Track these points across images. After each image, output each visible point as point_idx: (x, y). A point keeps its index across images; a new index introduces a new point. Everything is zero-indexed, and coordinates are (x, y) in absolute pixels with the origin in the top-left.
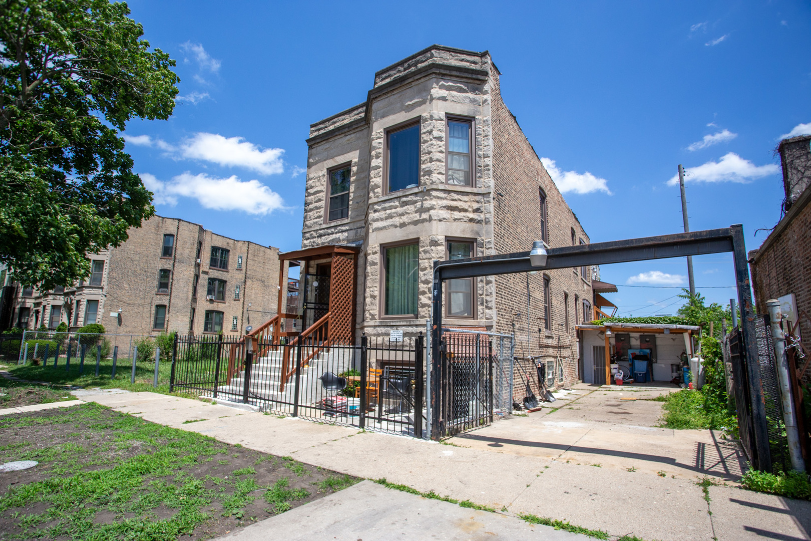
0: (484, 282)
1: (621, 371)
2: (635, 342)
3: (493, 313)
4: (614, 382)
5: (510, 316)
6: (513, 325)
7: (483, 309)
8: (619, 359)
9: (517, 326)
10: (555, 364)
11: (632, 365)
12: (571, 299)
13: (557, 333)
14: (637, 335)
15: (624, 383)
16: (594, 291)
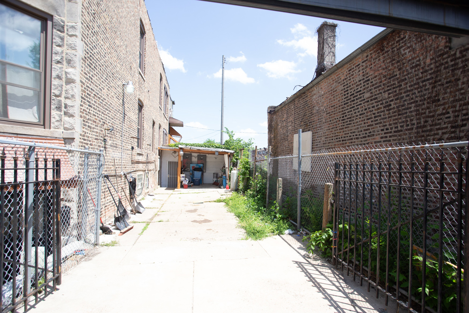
0: (64, 79)
1: (187, 179)
2: (195, 159)
3: (76, 122)
4: (182, 186)
5: (101, 130)
6: (105, 141)
7: (60, 116)
8: (184, 170)
9: (109, 142)
10: (143, 176)
11: (193, 175)
12: (157, 126)
13: (146, 151)
14: (196, 155)
15: (189, 187)
16: (169, 124)
